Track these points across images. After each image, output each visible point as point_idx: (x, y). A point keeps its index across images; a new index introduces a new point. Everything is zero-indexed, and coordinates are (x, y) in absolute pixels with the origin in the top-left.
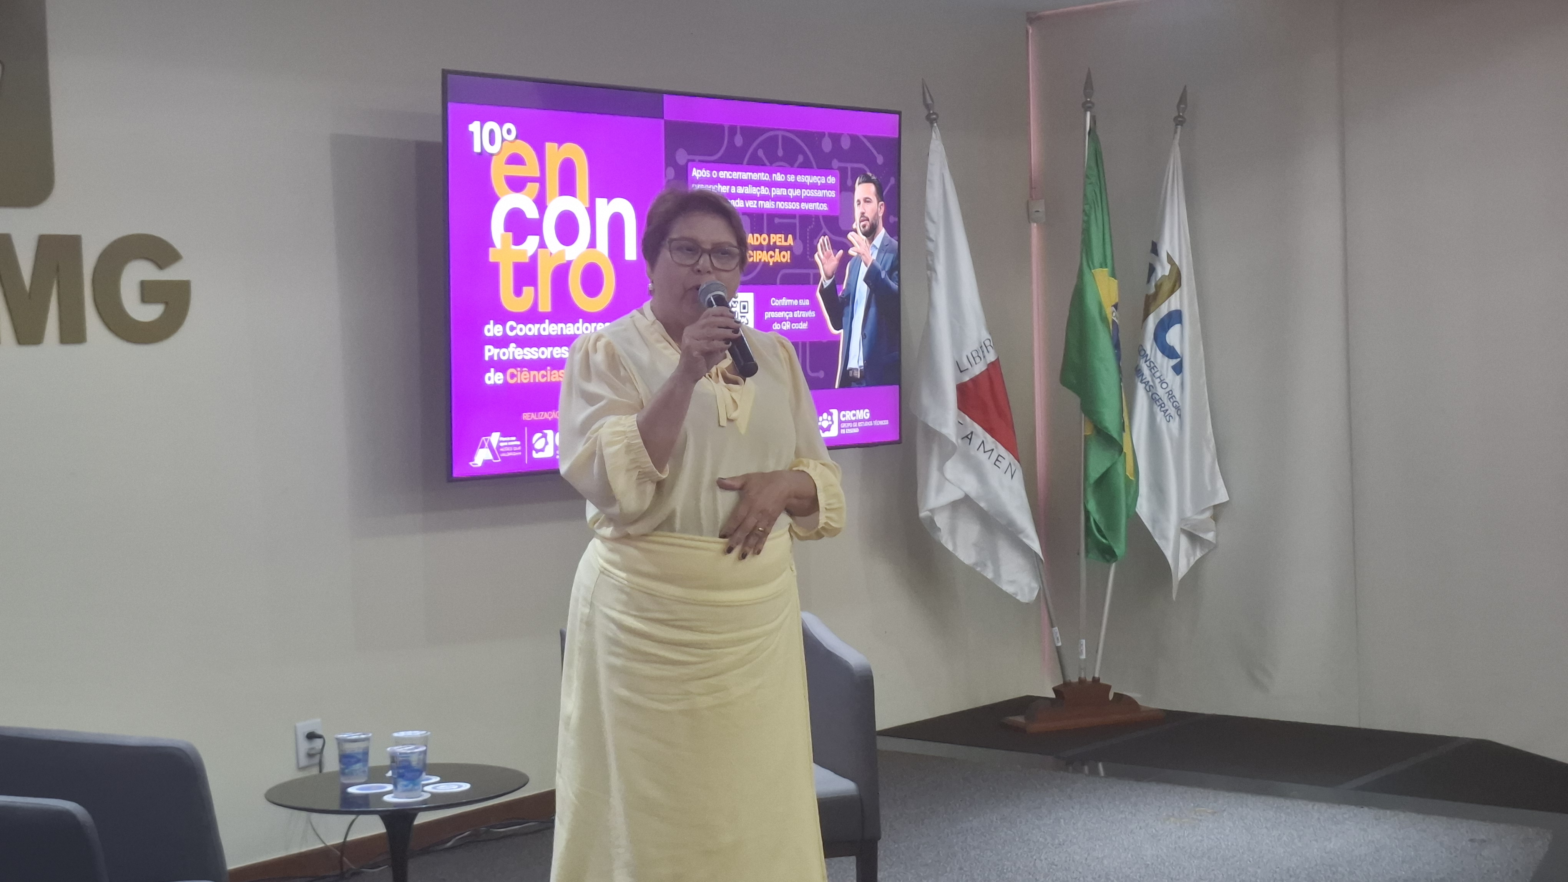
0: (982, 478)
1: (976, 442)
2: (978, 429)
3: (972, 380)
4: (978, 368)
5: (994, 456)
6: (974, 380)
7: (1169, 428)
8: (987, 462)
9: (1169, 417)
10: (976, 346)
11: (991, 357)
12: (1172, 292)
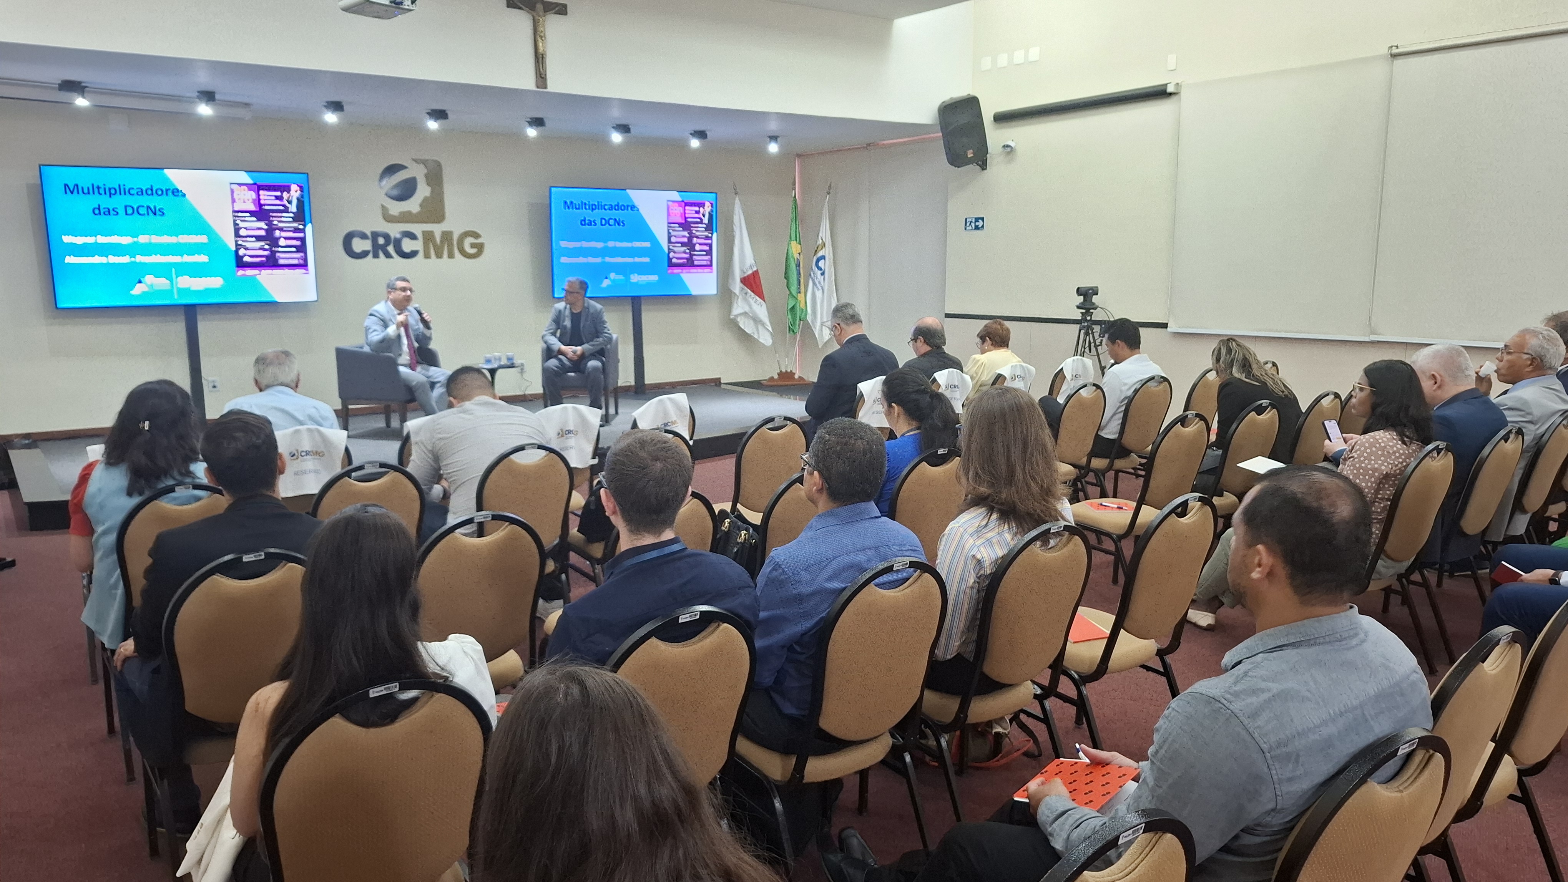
0: (750, 306)
1: (748, 295)
2: (749, 291)
4: (750, 272)
5: (753, 299)
6: (748, 276)
7: (819, 294)
8: (751, 301)
9: (818, 289)
10: (749, 265)
11: (755, 269)
12: (822, 248)
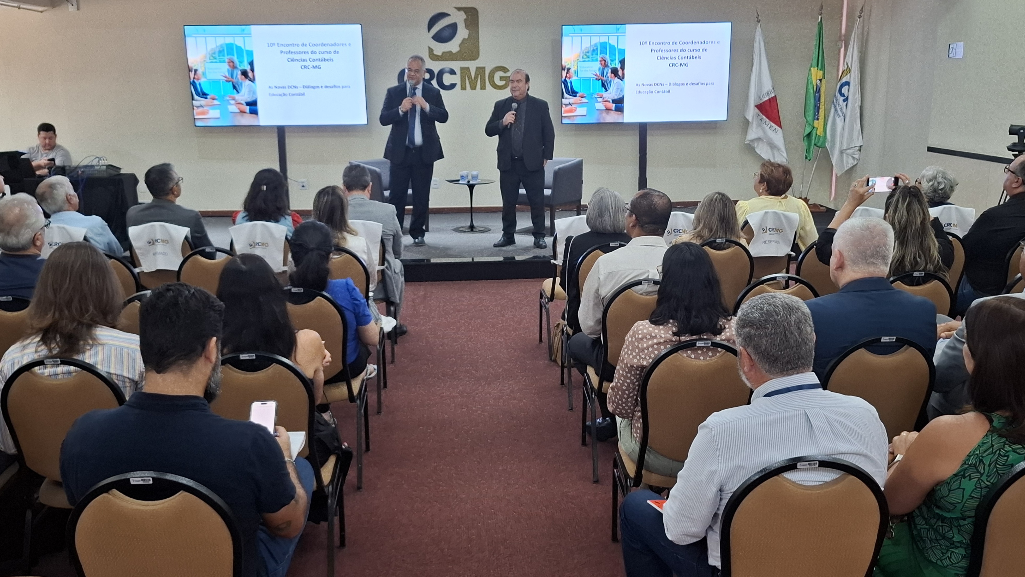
1: (763, 121)
2: (764, 117)
3: (764, 102)
4: (766, 98)
5: (769, 125)
7: (839, 121)
8: (767, 128)
9: (840, 117)
10: (766, 92)
11: (773, 95)
12: (847, 74)
